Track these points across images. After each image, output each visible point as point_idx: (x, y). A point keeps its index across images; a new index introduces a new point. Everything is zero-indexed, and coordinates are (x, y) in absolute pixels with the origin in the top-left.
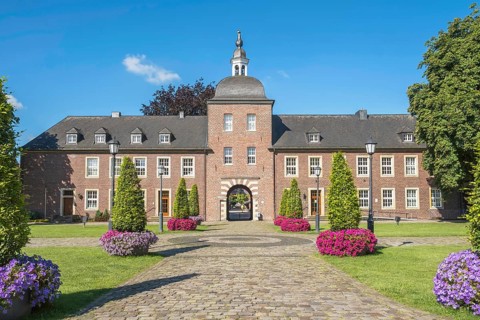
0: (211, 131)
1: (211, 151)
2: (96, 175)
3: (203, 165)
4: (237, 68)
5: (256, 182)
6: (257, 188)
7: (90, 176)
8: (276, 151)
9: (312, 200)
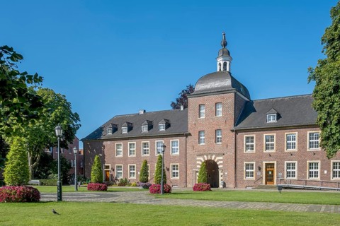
0: (190, 119)
1: (190, 134)
2: (121, 155)
3: (184, 146)
4: (220, 65)
5: (221, 158)
6: (222, 162)
7: (118, 156)
8: (236, 132)
9: (267, 172)
